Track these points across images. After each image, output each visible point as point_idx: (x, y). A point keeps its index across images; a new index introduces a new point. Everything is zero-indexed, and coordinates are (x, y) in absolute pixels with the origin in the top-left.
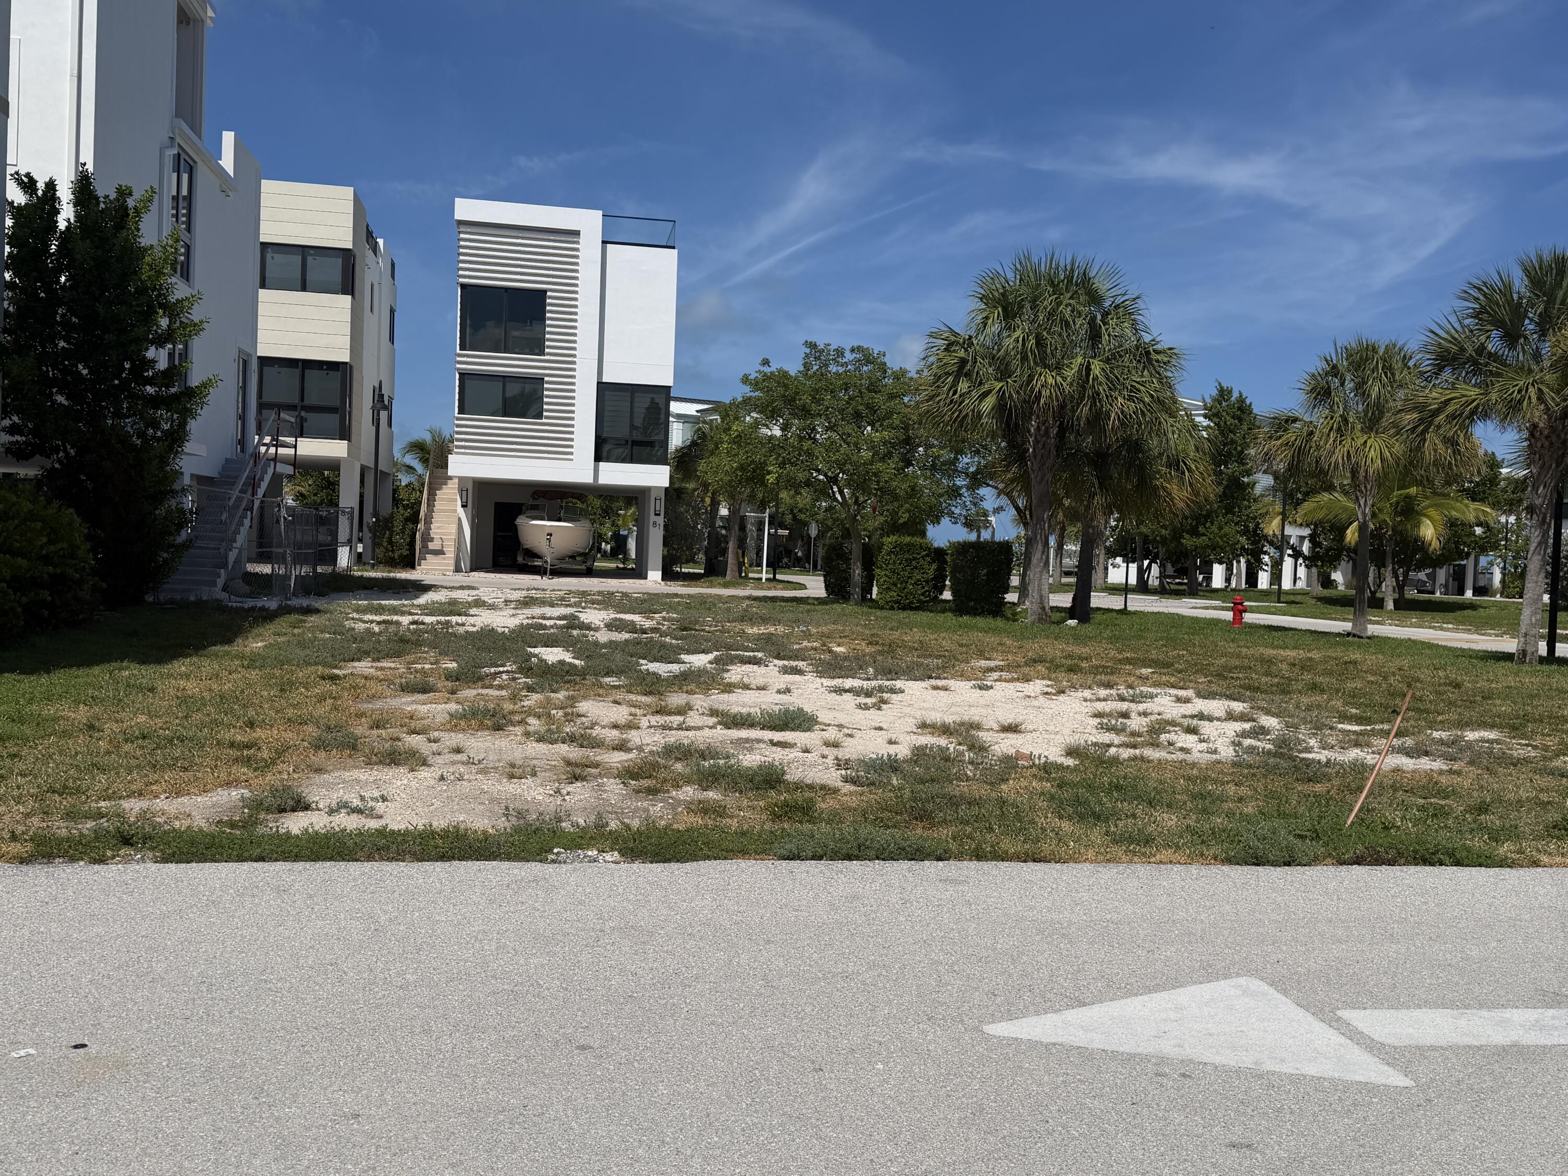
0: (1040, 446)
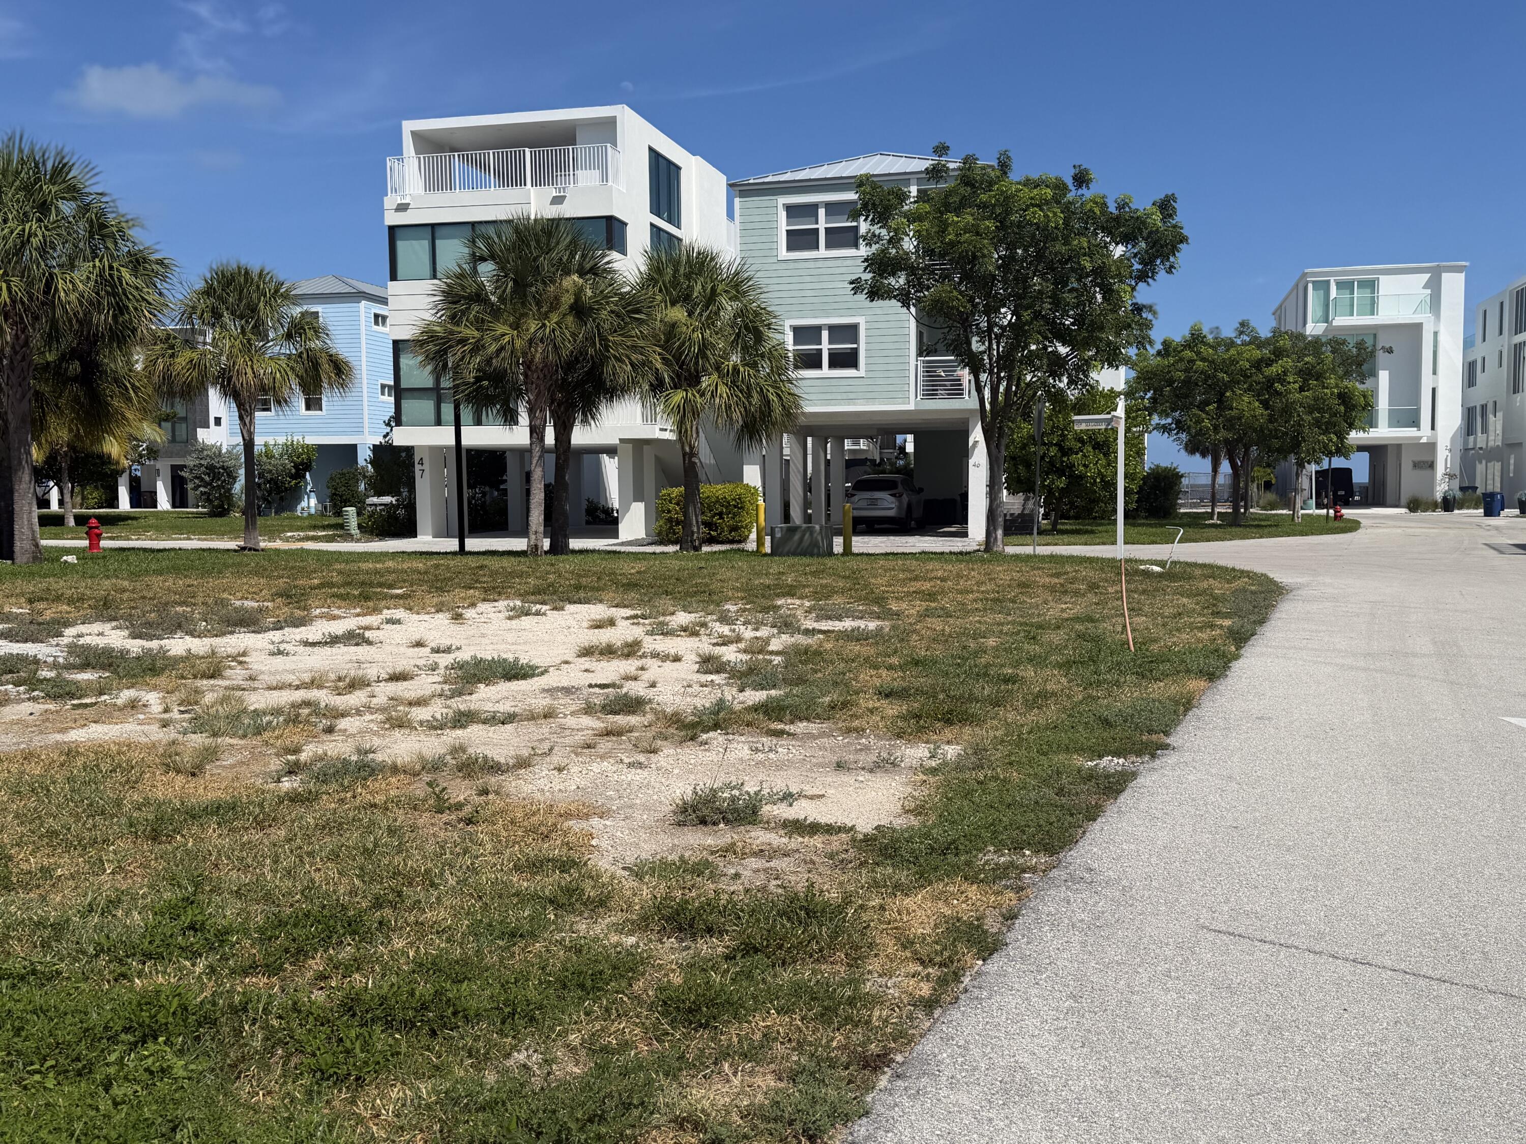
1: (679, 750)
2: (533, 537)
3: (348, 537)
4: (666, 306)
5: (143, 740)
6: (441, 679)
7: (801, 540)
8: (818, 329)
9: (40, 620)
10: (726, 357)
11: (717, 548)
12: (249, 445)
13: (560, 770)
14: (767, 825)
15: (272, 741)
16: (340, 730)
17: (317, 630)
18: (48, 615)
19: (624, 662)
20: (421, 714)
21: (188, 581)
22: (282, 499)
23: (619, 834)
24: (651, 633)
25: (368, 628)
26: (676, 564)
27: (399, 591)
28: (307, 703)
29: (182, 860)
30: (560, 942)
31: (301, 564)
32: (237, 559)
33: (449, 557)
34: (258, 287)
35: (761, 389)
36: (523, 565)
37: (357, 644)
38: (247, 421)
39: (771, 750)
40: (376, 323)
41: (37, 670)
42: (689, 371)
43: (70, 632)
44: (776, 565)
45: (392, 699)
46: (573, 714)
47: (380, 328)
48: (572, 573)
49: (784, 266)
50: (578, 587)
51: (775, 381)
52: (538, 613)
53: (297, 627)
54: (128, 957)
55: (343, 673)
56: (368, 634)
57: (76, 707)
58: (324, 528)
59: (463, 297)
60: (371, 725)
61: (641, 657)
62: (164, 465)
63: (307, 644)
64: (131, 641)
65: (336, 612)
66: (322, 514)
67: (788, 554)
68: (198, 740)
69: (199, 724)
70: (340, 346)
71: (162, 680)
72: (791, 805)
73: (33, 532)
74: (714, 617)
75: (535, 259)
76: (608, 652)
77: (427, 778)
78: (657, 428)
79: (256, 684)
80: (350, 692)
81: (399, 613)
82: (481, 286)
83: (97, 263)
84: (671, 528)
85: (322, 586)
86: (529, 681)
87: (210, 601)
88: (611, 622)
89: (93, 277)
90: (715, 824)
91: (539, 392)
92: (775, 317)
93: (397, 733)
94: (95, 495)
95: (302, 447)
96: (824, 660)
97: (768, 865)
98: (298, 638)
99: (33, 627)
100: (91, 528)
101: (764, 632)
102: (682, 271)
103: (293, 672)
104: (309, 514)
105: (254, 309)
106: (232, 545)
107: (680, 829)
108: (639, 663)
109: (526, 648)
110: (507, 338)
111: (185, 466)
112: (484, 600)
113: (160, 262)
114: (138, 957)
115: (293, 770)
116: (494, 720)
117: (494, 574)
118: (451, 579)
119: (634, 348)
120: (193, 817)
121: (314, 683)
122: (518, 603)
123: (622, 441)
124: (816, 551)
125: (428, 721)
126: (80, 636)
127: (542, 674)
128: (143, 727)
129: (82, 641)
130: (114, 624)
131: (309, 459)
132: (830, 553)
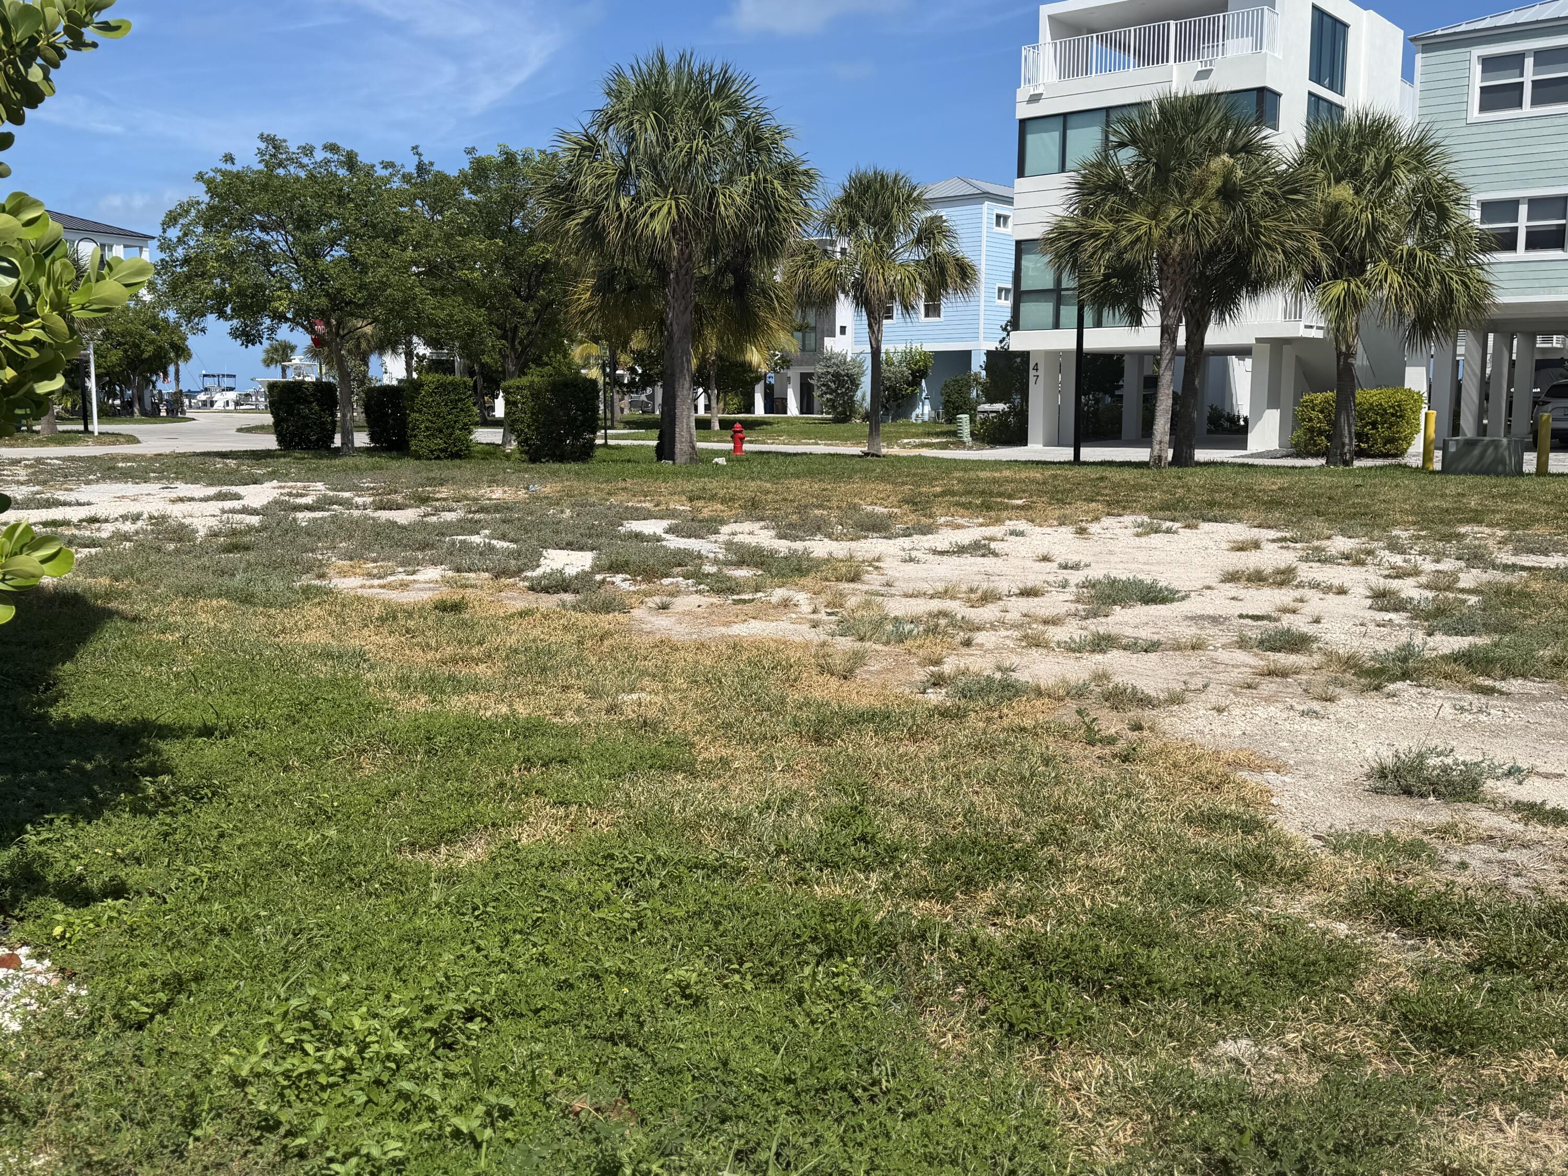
0: (683, 271)
1: (1361, 701)
2: (1157, 447)
3: (960, 444)
4: (1329, 184)
5: (798, 639)
6: (1072, 598)
7: (1482, 455)
8: (1514, 204)
9: (700, 517)
10: (1398, 239)
11: (1369, 463)
12: (876, 352)
13: (1220, 710)
14: (1493, 805)
15: (914, 650)
16: (977, 644)
17: (944, 538)
18: (706, 513)
19: (1277, 591)
20: (1057, 634)
21: (824, 486)
22: (899, 406)
23: (1302, 794)
24: (1306, 559)
25: (992, 539)
26: (1325, 481)
27: (1019, 502)
28: (943, 614)
29: (844, 765)
30: (1257, 917)
31: (922, 471)
32: (864, 464)
33: (1067, 467)
34: (893, 192)
35: (1443, 278)
36: (1147, 478)
37: (983, 556)
38: (876, 329)
39: (1480, 711)
40: (998, 224)
41: (701, 564)
42: (1351, 257)
43: (725, 529)
44: (1453, 485)
45: (1025, 615)
46: (1224, 647)
47: (1001, 229)
48: (1203, 487)
49: (1474, 129)
50: (1211, 504)
51: (1461, 267)
52: (1168, 531)
53: (924, 534)
54: (805, 860)
55: (975, 585)
56: (993, 545)
57: (736, 602)
58: (938, 435)
59: (1100, 187)
60: (1008, 642)
61: (1297, 587)
62: (794, 374)
63: (935, 552)
64: (777, 541)
65: (960, 521)
66: (935, 421)
67: (1465, 472)
68: (846, 644)
69: (846, 628)
70: (965, 249)
71: (808, 581)
72: (1520, 783)
73: (691, 435)
74: (1381, 544)
75: (1181, 140)
76: (1257, 578)
77: (1073, 705)
78: (1302, 324)
79: (893, 591)
80: (983, 605)
81: (1022, 525)
82: (1119, 174)
83: (753, 177)
84: (1311, 438)
85: (943, 494)
86: (1169, 606)
87: (844, 505)
88: (1256, 545)
89: (749, 191)
90: (1422, 796)
91: (1175, 287)
92: (1465, 190)
93: (1034, 653)
94: (735, 401)
95: (920, 354)
96: (1535, 604)
97: (1502, 856)
98: (927, 545)
99: (696, 524)
100: (735, 432)
101: (1447, 565)
102: (1351, 141)
103: (925, 580)
104: (924, 422)
105: (887, 216)
106: (857, 450)
107: (1378, 797)
108: (1298, 593)
109: (1161, 569)
110: (1143, 229)
111: (812, 374)
112: (1109, 514)
113: (806, 173)
114: (816, 863)
115: (938, 681)
116: (1133, 647)
117: (1115, 486)
118: (1071, 491)
119: (1289, 234)
120: (851, 722)
121: (945, 594)
122: (1146, 519)
123: (1258, 340)
124: (1500, 468)
125: (1066, 642)
126: (734, 534)
127: (1183, 598)
128: (795, 626)
129: (737, 539)
130: (762, 523)
131: (926, 367)
132: (1520, 473)
